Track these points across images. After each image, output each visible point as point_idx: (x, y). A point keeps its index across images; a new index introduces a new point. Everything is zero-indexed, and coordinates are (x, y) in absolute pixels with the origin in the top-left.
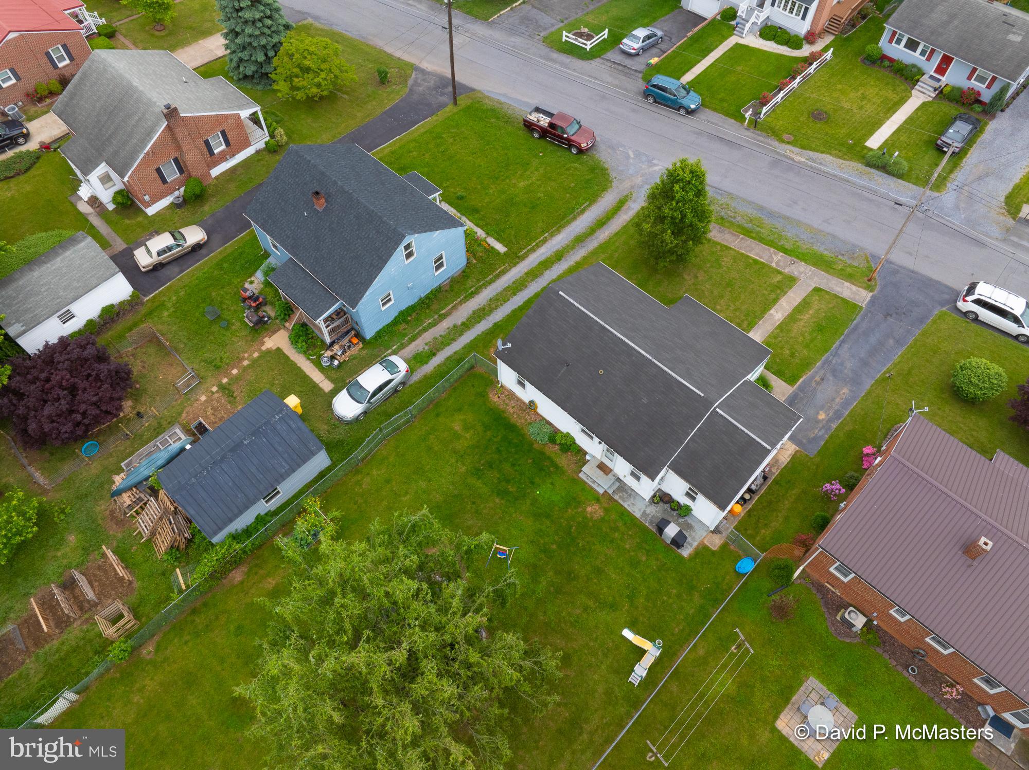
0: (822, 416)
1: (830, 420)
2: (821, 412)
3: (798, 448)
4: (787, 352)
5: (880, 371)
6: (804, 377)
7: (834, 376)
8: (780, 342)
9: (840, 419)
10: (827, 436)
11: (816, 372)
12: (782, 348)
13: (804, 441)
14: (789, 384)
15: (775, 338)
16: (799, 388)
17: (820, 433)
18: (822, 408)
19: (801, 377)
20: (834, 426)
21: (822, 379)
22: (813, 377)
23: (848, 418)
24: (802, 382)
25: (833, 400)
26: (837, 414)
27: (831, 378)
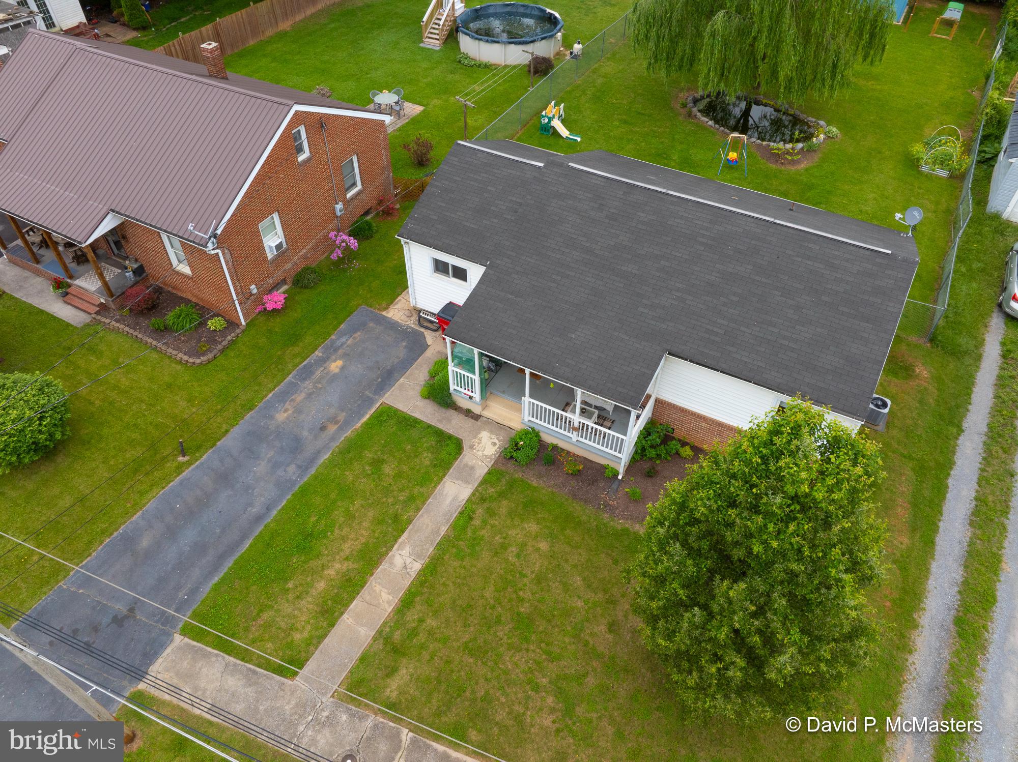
0: (335, 366)
1: (323, 361)
2: (337, 370)
3: (384, 313)
4: (387, 469)
5: (197, 467)
6: (359, 425)
7: (297, 439)
8: (401, 490)
9: (305, 366)
10: (333, 337)
11: (333, 439)
12: (399, 475)
13: (371, 325)
14: (390, 407)
15: (412, 498)
16: (371, 402)
17: (343, 340)
18: (335, 377)
19: (366, 423)
20: (318, 353)
21: (323, 428)
22: (341, 429)
23: (290, 366)
24: (363, 416)
25: (309, 395)
26: (307, 373)
27: (305, 433)
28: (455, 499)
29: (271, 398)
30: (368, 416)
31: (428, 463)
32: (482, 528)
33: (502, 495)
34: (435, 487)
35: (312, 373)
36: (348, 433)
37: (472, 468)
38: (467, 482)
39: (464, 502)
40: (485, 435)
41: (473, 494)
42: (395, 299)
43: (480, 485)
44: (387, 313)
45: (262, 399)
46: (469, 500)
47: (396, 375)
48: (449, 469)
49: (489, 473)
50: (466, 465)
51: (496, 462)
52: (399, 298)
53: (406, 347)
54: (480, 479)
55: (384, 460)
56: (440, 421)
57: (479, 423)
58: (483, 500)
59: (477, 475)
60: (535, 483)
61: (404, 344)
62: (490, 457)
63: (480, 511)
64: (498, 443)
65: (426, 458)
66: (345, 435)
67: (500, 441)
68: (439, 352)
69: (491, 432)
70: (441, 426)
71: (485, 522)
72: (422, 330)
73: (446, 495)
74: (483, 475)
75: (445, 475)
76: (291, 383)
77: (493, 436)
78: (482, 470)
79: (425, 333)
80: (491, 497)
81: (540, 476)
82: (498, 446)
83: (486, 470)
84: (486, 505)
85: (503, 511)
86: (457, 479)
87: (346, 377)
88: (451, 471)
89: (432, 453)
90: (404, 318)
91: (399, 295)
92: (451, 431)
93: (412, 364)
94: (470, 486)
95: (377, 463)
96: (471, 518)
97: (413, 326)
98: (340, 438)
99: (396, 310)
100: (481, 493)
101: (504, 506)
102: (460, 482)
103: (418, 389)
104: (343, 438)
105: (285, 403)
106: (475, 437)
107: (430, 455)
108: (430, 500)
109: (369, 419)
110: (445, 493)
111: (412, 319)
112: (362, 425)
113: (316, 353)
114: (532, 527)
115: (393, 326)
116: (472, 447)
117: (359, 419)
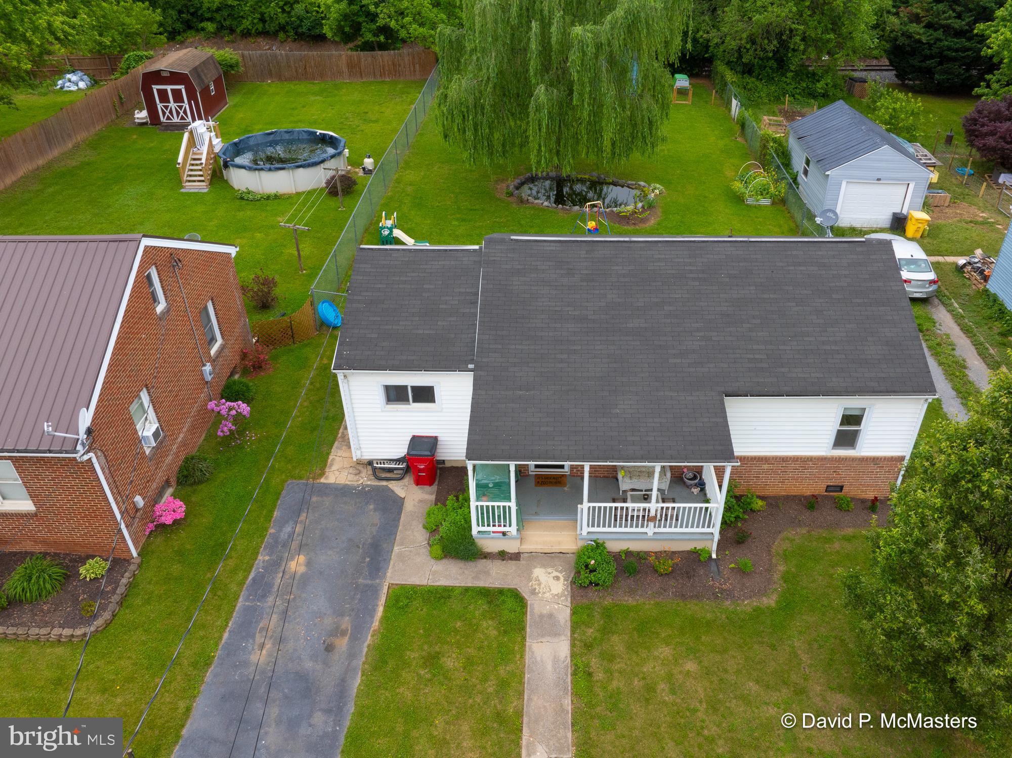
0: (297, 564)
1: (275, 565)
2: (302, 569)
3: (323, 480)
4: (450, 662)
6: (376, 623)
7: (302, 677)
8: (485, 679)
9: (254, 579)
10: (272, 531)
11: (352, 655)
12: (470, 662)
13: (314, 499)
14: (403, 586)
15: (503, 684)
16: (374, 591)
17: (288, 529)
18: (305, 580)
19: (384, 619)
20: (263, 558)
21: (329, 648)
22: (355, 638)
23: (234, 587)
24: (374, 610)
25: (284, 615)
26: (262, 587)
27: (309, 665)
28: (556, 660)
29: (229, 639)
30: (381, 609)
31: (495, 632)
32: (610, 679)
33: (606, 631)
34: (522, 657)
35: (270, 586)
36: (369, 640)
37: (551, 616)
38: (556, 634)
39: (569, 659)
40: (539, 572)
41: (573, 646)
42: (326, 461)
43: (573, 632)
44: (327, 478)
45: (217, 645)
46: (573, 655)
47: (385, 546)
48: (523, 629)
49: (574, 613)
50: (541, 616)
51: (573, 597)
52: (331, 457)
53: (375, 510)
54: (569, 624)
55: (439, 653)
56: (476, 578)
57: (523, 562)
58: (588, 646)
59: (562, 621)
60: (631, 602)
61: (372, 507)
62: (563, 595)
63: (594, 662)
64: (560, 575)
65: (489, 628)
66: (366, 644)
67: (561, 572)
68: (420, 501)
69: (544, 566)
70: (482, 583)
71: (609, 673)
72: (384, 483)
73: (542, 662)
74: (568, 618)
75: (524, 638)
76: (246, 609)
77: (550, 570)
78: (564, 614)
79: (390, 486)
80: (595, 639)
81: (631, 592)
82: (562, 579)
83: (568, 611)
84: (596, 651)
85: (620, 648)
86: (543, 636)
87: (321, 573)
88: (528, 630)
89: (492, 619)
90: (351, 477)
91: (328, 454)
92: (497, 584)
93: (397, 527)
94: (563, 638)
95: (431, 660)
96: (590, 674)
97: (369, 483)
98: (361, 652)
99: (336, 472)
100: (581, 641)
101: (617, 643)
102: (548, 639)
103: (424, 551)
104: (365, 650)
105: (253, 637)
106: (530, 580)
107: (490, 622)
108: (527, 676)
109: (385, 611)
110: (539, 659)
111: (363, 474)
112: (381, 622)
113: (260, 557)
114: (665, 651)
115: (343, 491)
116: (533, 592)
117: (372, 617)
